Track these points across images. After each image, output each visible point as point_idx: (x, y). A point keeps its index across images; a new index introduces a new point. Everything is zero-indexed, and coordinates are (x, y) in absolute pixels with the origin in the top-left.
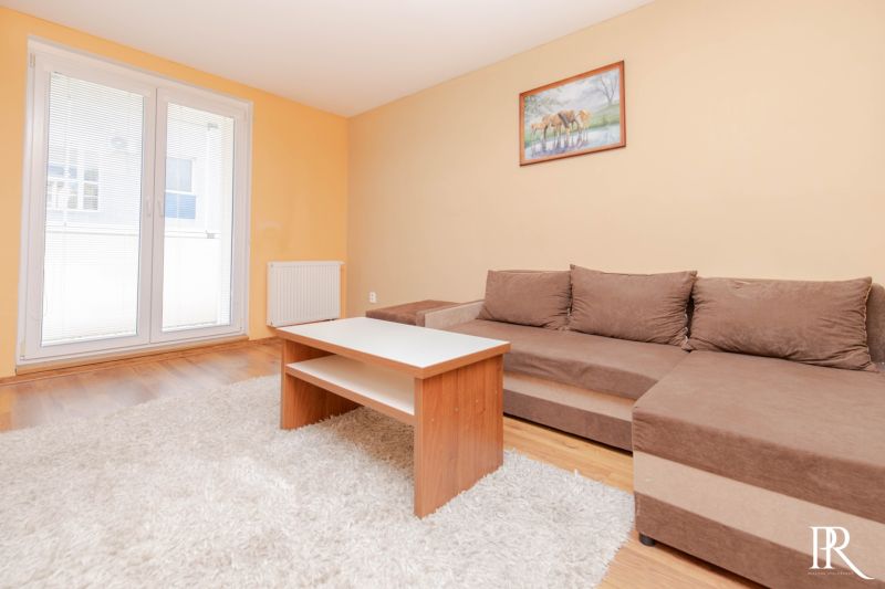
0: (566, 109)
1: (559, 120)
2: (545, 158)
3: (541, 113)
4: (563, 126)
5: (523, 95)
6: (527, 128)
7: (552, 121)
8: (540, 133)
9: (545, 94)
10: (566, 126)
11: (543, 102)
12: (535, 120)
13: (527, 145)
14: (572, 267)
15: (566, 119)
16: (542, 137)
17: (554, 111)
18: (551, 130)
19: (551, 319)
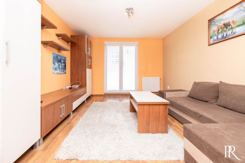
0: (226, 21)
1: (223, 26)
2: (218, 41)
3: (216, 25)
4: (225, 29)
5: (210, 21)
6: (211, 32)
7: (221, 27)
8: (216, 33)
9: (218, 18)
10: (227, 28)
11: (217, 21)
12: (214, 28)
13: (211, 38)
14: (221, 82)
15: (226, 25)
16: (217, 34)
17: (221, 24)
18: (220, 30)
19: (210, 100)
